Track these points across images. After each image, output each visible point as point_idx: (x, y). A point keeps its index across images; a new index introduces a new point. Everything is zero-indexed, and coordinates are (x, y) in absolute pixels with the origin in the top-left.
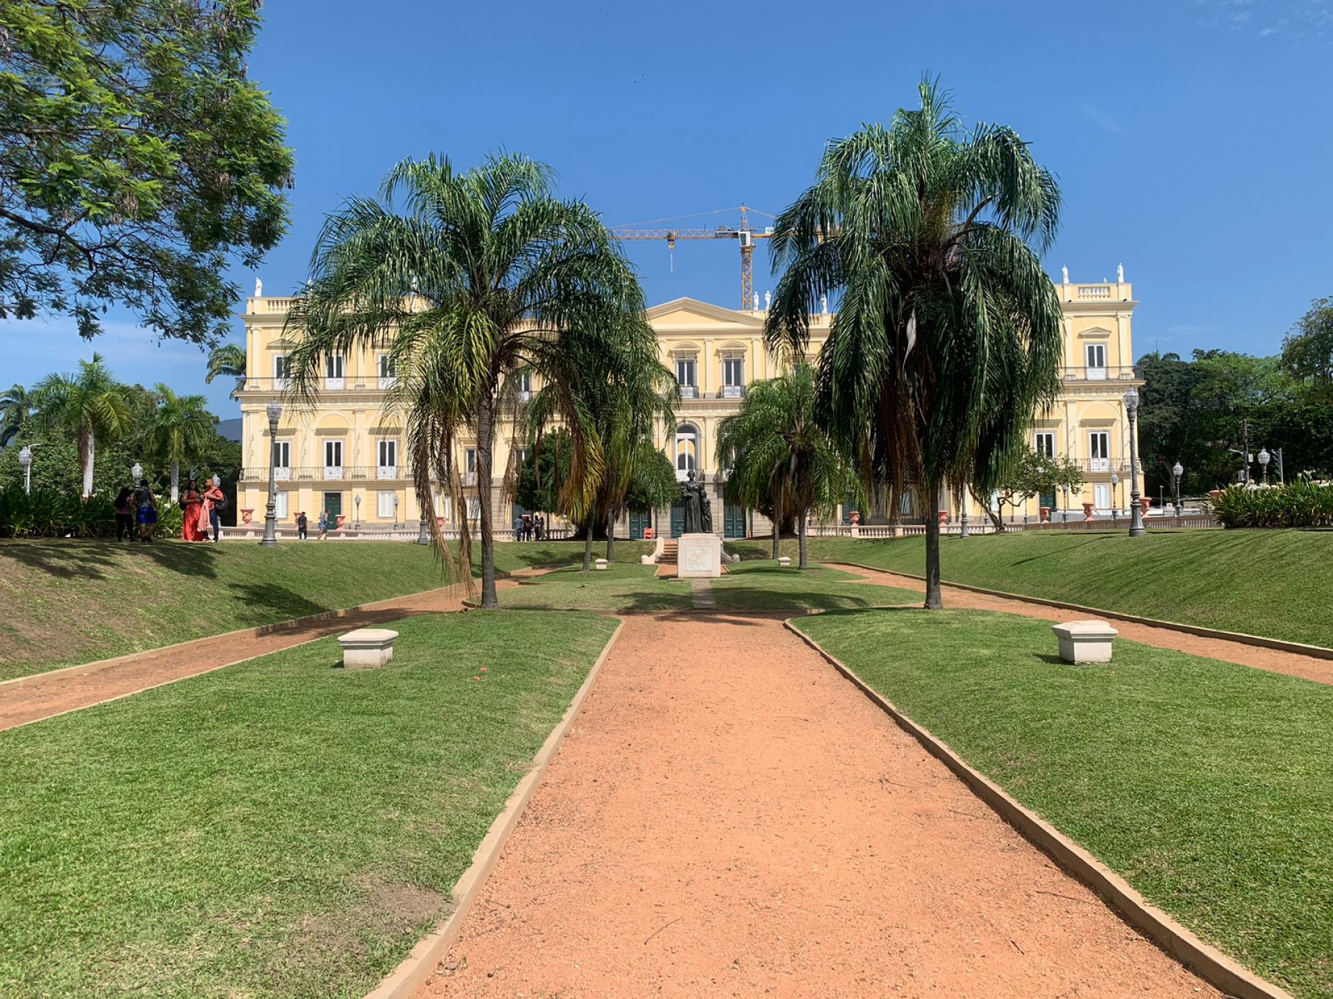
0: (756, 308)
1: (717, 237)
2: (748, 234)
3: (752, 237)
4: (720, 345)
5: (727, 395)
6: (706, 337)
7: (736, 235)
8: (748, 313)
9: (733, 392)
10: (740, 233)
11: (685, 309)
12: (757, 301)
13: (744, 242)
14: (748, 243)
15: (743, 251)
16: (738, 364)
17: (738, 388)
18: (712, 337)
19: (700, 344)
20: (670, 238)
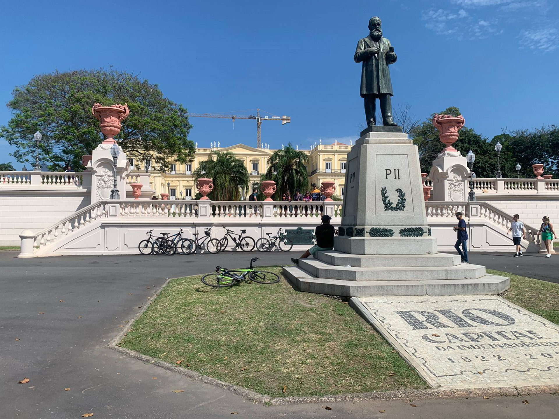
0: (262, 148)
1: (249, 118)
2: (259, 118)
3: (261, 119)
4: (251, 158)
5: (253, 174)
6: (247, 156)
7: (255, 118)
8: (260, 149)
9: (255, 173)
10: (257, 118)
11: (240, 147)
12: (262, 146)
13: (258, 121)
14: (260, 121)
15: (258, 124)
16: (257, 165)
17: (257, 172)
18: (249, 156)
19: (245, 158)
20: (233, 118)
